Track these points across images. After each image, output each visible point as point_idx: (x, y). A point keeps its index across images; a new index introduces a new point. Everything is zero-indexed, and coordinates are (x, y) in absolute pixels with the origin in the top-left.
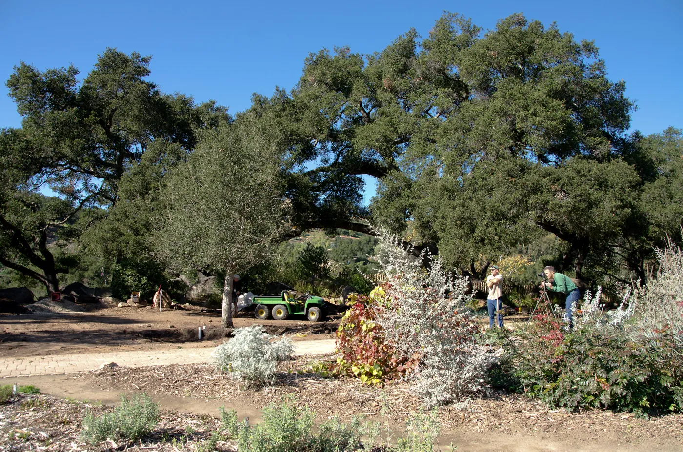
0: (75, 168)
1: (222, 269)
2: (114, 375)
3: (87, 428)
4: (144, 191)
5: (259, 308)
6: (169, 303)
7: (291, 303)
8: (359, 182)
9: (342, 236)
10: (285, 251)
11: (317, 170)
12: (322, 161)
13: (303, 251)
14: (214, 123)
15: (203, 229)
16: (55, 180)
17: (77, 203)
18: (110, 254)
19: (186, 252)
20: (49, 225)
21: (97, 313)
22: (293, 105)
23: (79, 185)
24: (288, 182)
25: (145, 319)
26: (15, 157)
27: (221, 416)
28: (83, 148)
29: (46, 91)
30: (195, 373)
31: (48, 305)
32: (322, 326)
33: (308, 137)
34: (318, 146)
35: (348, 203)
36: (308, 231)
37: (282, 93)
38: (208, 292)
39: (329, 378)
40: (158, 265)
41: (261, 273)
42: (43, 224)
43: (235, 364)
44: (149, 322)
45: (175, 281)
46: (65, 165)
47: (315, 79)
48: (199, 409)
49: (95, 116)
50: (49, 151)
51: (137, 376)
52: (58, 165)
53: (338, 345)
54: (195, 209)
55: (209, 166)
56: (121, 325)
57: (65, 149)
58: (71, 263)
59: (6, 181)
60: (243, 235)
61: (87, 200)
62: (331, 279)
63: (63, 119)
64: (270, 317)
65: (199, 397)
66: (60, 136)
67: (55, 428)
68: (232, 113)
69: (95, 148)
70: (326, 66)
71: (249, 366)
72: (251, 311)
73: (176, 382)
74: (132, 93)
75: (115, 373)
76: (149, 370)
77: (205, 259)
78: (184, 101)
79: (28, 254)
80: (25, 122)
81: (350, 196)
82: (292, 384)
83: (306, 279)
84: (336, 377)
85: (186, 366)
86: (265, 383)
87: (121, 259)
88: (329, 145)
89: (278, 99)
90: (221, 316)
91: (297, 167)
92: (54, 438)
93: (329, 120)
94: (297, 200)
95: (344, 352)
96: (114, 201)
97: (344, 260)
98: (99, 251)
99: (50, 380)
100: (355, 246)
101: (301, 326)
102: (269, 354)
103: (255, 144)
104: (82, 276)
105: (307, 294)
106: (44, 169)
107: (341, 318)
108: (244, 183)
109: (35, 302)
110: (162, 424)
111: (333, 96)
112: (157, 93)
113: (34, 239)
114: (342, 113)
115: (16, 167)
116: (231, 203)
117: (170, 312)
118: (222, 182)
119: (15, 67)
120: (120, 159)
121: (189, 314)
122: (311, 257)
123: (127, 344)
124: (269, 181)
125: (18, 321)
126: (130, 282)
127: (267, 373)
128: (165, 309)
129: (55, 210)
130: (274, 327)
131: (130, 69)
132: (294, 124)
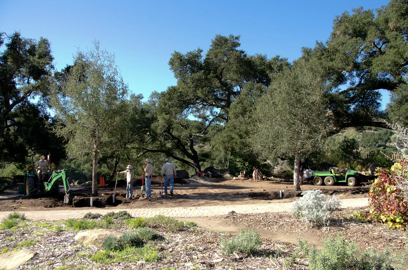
0: (205, 103)
1: (292, 156)
2: (234, 218)
3: (222, 246)
4: (244, 112)
5: (316, 178)
6: (262, 177)
7: (336, 175)
8: (377, 95)
9: (367, 131)
10: (330, 142)
11: (347, 90)
12: (350, 84)
13: (342, 142)
14: (280, 68)
15: (280, 132)
16: (195, 111)
17: (207, 123)
18: (227, 150)
19: (270, 147)
20: (194, 136)
21: (222, 183)
22: (328, 51)
23: (208, 113)
24: (329, 99)
25: (248, 186)
26: (175, 101)
27: (298, 243)
28: (209, 92)
29: (187, 64)
30: (280, 218)
31: (196, 179)
32: (357, 189)
33: (340, 69)
34: (347, 74)
35: (371, 109)
36: (345, 129)
37: (320, 45)
38: (284, 170)
39: (365, 223)
40: (254, 155)
41: (316, 157)
42: (191, 136)
43: (304, 212)
44: (251, 188)
45: (264, 164)
46: (200, 102)
47: (342, 32)
48: (283, 239)
49: (213, 73)
50: (191, 96)
51: (247, 219)
52: (196, 103)
53: (370, 201)
54: (274, 120)
55: (280, 95)
56: (235, 190)
57: (199, 93)
58: (206, 156)
59: (172, 114)
60: (304, 134)
61: (213, 120)
62: (362, 159)
63: (197, 78)
64: (323, 184)
65: (283, 232)
66: (196, 87)
67: (206, 245)
68: (290, 61)
69: (214, 91)
70: (348, 22)
71: (313, 214)
72: (311, 181)
73: (269, 223)
74: (231, 58)
75: (235, 217)
76: (253, 216)
77: (282, 150)
78: (262, 58)
79: (185, 152)
80: (178, 82)
81: (371, 104)
82: (341, 226)
83: (345, 160)
84: (370, 222)
85: (274, 214)
86: (323, 225)
87: (234, 153)
88: (355, 73)
89: (318, 49)
90: (293, 184)
91: (334, 89)
92: (206, 251)
93: (353, 57)
94: (336, 110)
95: (375, 206)
96: (227, 120)
97: (370, 146)
98: (221, 148)
99: (201, 219)
100: (376, 137)
101: (343, 189)
102: (325, 206)
103: (307, 78)
104: (212, 163)
105: (346, 169)
106: (189, 106)
107: (372, 184)
108: (302, 103)
109: (190, 178)
110: (263, 246)
111: (354, 41)
112: (245, 55)
113: (187, 144)
114: (361, 51)
115: (176, 106)
116: (295, 116)
117: (263, 182)
118: (288, 104)
119: (172, 54)
120: (229, 96)
121: (274, 183)
122: (347, 146)
123: (240, 200)
124: (317, 100)
125: (182, 188)
126: (239, 165)
127: (325, 218)
128: (259, 180)
129: (197, 127)
130: (326, 190)
131: (230, 45)
132: (330, 62)
